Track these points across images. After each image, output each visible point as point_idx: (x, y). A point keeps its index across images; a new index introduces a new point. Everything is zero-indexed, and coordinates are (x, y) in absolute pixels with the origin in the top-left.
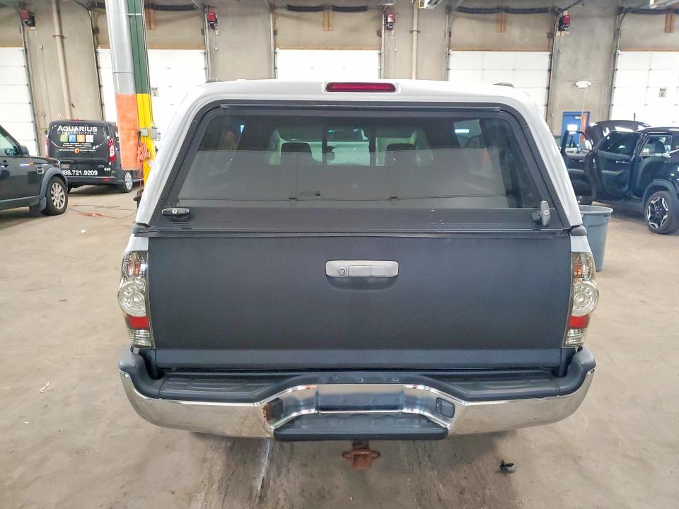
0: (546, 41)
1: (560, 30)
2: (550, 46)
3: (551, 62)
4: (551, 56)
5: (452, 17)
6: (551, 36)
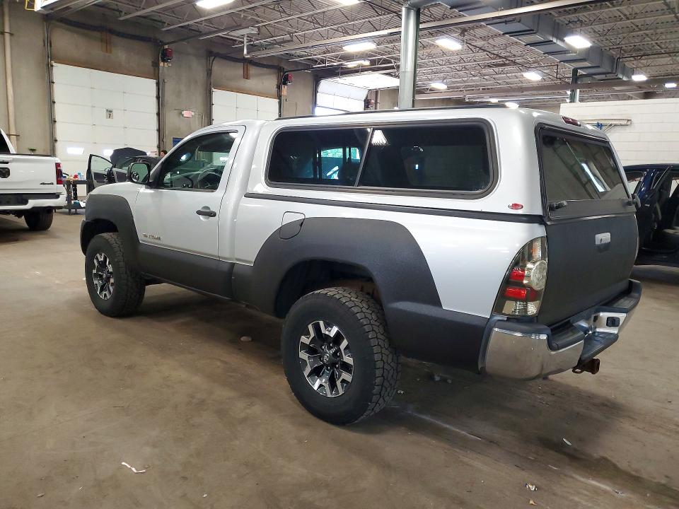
0: (152, 69)
1: (164, 61)
2: (155, 74)
3: (159, 89)
4: (158, 84)
6: (156, 65)
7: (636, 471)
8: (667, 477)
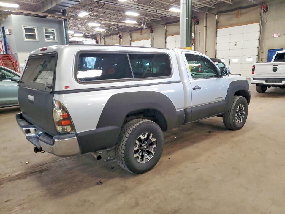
3: (260, 27)
4: (260, 24)
5: (219, 16)
7: (13, 182)
8: (3, 187)
